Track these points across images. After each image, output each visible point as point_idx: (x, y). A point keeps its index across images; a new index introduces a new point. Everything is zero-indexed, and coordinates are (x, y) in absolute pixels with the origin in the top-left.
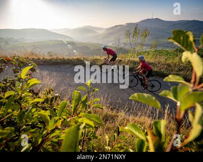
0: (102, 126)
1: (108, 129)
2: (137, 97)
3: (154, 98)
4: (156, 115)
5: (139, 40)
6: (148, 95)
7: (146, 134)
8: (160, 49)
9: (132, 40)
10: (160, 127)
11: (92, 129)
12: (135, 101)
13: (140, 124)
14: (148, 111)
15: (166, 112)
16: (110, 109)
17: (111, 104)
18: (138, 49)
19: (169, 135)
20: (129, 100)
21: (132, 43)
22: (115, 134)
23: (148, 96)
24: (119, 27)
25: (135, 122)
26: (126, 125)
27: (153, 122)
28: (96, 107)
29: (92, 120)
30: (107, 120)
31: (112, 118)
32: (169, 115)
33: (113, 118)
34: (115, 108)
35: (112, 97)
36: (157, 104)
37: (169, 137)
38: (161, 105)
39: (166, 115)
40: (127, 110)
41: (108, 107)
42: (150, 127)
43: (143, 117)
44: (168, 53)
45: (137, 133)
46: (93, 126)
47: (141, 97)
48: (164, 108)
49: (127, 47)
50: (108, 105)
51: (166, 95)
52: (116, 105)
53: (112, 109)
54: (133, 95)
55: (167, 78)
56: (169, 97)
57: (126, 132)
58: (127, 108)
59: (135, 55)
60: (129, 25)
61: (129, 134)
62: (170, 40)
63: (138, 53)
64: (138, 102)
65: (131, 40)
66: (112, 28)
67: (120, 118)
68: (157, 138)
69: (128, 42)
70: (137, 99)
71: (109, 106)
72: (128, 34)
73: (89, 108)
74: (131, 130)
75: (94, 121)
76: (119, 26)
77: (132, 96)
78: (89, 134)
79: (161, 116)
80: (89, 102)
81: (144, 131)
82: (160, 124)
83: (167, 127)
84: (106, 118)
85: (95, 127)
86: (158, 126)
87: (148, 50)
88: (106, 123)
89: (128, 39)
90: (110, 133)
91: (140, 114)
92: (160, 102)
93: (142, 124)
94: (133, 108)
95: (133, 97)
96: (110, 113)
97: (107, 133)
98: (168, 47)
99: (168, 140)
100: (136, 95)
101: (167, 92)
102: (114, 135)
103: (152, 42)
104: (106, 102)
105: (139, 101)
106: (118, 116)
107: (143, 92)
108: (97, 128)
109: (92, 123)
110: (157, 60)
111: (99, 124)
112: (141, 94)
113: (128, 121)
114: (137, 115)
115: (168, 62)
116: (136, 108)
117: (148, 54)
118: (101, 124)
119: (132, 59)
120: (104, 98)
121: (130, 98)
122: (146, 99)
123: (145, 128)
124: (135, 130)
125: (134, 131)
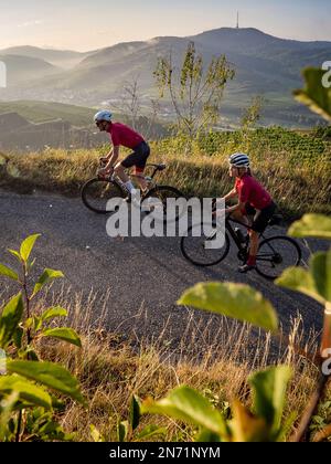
0: (79, 400)
1: (102, 410)
2: (204, 297)
3: (258, 296)
4: (262, 353)
5: (203, 92)
6: (240, 286)
7: (228, 415)
8: (271, 125)
9: (179, 91)
10: (273, 388)
11: (43, 410)
12: (196, 310)
13: (211, 385)
14: (238, 344)
15: (291, 338)
16: (107, 345)
17: (110, 326)
18: (201, 122)
19: (294, 408)
20: (174, 308)
21: (179, 101)
22: (125, 423)
23: (241, 293)
24: (131, 48)
25: (193, 382)
26: (163, 395)
27: (250, 376)
28: (57, 338)
29: (42, 383)
30: (95, 382)
31: (116, 373)
32: (299, 347)
33: (118, 374)
34: (123, 340)
35: (113, 300)
36: (267, 316)
37: (294, 415)
38: (280, 318)
39: (290, 348)
40: (168, 343)
41: (100, 339)
42: (242, 392)
43: (221, 364)
44: (295, 142)
45: (198, 416)
46: (49, 400)
47: (217, 296)
48: (287, 328)
49: (164, 117)
50: (100, 331)
51: (296, 283)
52: (128, 330)
53: (113, 344)
54: (191, 290)
55: (297, 224)
56: (302, 289)
57: (160, 416)
58: (167, 337)
59: (194, 144)
60: (166, 43)
61: (172, 421)
62: (300, 99)
63: (202, 136)
64: (207, 314)
65: (178, 94)
66: (108, 51)
67: (142, 374)
68: (260, 422)
69: (167, 98)
70: (203, 304)
71: (104, 334)
72: (164, 73)
73: (30, 340)
74: (180, 406)
75: (49, 386)
76: (132, 44)
77: (186, 293)
78: (36, 426)
79: (277, 354)
80: (30, 321)
81: (220, 407)
82: (274, 379)
83: (290, 387)
84: (94, 376)
85: (55, 405)
86: (267, 386)
87: (234, 127)
88: (92, 392)
89: (166, 88)
90: (107, 422)
91: (210, 354)
92: (276, 307)
93: (214, 385)
94: (189, 336)
95: (191, 296)
96: (107, 356)
97: (96, 423)
98: (295, 120)
99: (289, 423)
100: (199, 288)
101: (299, 270)
102: (122, 428)
103: (247, 102)
104: (91, 321)
105: (211, 308)
106: (135, 368)
107: (222, 279)
108: (60, 409)
109: (41, 393)
110: (266, 164)
111: (69, 394)
112: (217, 284)
113: (170, 379)
114: (201, 357)
115: (298, 170)
116: (198, 334)
117: (237, 142)
118: (74, 396)
119: (182, 158)
120: (83, 304)
121: (179, 302)
122: (232, 299)
123: (224, 398)
124: (194, 407)
125: (190, 411)
